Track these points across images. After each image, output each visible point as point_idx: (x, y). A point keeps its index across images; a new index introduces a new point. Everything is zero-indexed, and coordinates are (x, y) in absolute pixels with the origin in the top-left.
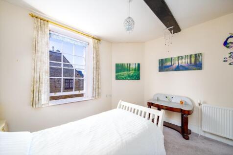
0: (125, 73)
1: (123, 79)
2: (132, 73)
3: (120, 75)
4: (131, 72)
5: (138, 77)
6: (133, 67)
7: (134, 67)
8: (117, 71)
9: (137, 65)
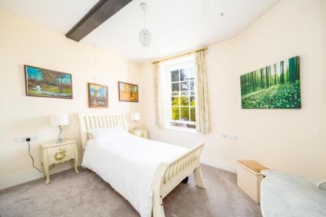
0: (258, 94)
1: (255, 107)
2: (273, 90)
3: (249, 98)
4: (271, 88)
5: (293, 101)
6: (276, 73)
7: (279, 74)
8: (244, 91)
9: (287, 65)
